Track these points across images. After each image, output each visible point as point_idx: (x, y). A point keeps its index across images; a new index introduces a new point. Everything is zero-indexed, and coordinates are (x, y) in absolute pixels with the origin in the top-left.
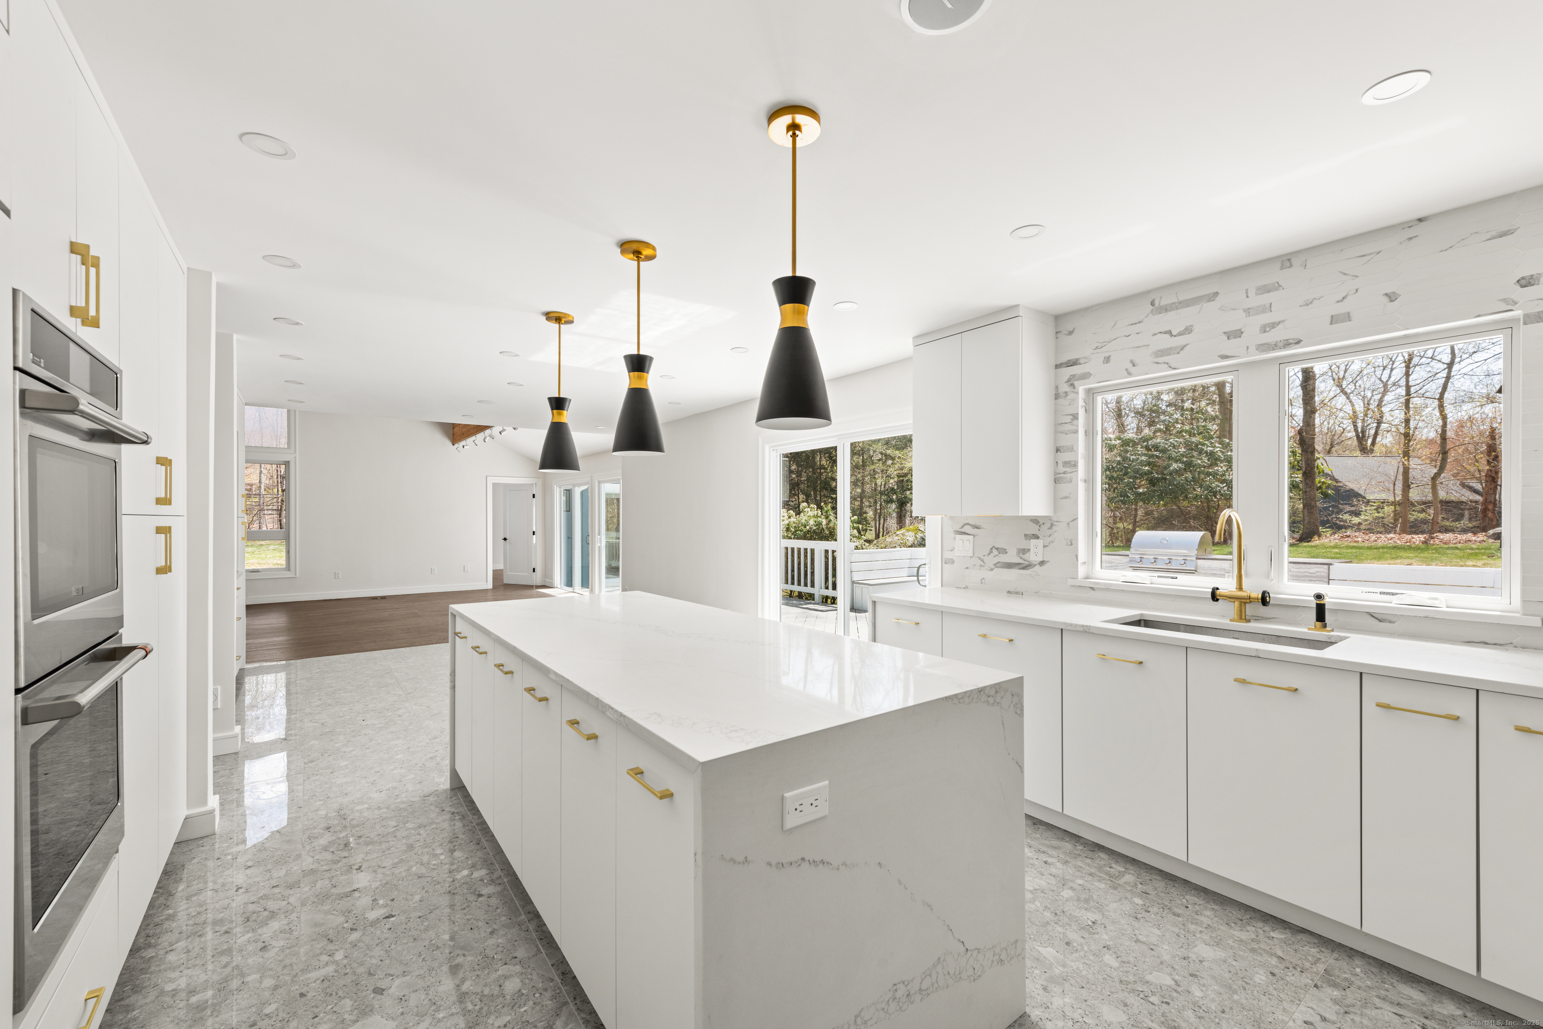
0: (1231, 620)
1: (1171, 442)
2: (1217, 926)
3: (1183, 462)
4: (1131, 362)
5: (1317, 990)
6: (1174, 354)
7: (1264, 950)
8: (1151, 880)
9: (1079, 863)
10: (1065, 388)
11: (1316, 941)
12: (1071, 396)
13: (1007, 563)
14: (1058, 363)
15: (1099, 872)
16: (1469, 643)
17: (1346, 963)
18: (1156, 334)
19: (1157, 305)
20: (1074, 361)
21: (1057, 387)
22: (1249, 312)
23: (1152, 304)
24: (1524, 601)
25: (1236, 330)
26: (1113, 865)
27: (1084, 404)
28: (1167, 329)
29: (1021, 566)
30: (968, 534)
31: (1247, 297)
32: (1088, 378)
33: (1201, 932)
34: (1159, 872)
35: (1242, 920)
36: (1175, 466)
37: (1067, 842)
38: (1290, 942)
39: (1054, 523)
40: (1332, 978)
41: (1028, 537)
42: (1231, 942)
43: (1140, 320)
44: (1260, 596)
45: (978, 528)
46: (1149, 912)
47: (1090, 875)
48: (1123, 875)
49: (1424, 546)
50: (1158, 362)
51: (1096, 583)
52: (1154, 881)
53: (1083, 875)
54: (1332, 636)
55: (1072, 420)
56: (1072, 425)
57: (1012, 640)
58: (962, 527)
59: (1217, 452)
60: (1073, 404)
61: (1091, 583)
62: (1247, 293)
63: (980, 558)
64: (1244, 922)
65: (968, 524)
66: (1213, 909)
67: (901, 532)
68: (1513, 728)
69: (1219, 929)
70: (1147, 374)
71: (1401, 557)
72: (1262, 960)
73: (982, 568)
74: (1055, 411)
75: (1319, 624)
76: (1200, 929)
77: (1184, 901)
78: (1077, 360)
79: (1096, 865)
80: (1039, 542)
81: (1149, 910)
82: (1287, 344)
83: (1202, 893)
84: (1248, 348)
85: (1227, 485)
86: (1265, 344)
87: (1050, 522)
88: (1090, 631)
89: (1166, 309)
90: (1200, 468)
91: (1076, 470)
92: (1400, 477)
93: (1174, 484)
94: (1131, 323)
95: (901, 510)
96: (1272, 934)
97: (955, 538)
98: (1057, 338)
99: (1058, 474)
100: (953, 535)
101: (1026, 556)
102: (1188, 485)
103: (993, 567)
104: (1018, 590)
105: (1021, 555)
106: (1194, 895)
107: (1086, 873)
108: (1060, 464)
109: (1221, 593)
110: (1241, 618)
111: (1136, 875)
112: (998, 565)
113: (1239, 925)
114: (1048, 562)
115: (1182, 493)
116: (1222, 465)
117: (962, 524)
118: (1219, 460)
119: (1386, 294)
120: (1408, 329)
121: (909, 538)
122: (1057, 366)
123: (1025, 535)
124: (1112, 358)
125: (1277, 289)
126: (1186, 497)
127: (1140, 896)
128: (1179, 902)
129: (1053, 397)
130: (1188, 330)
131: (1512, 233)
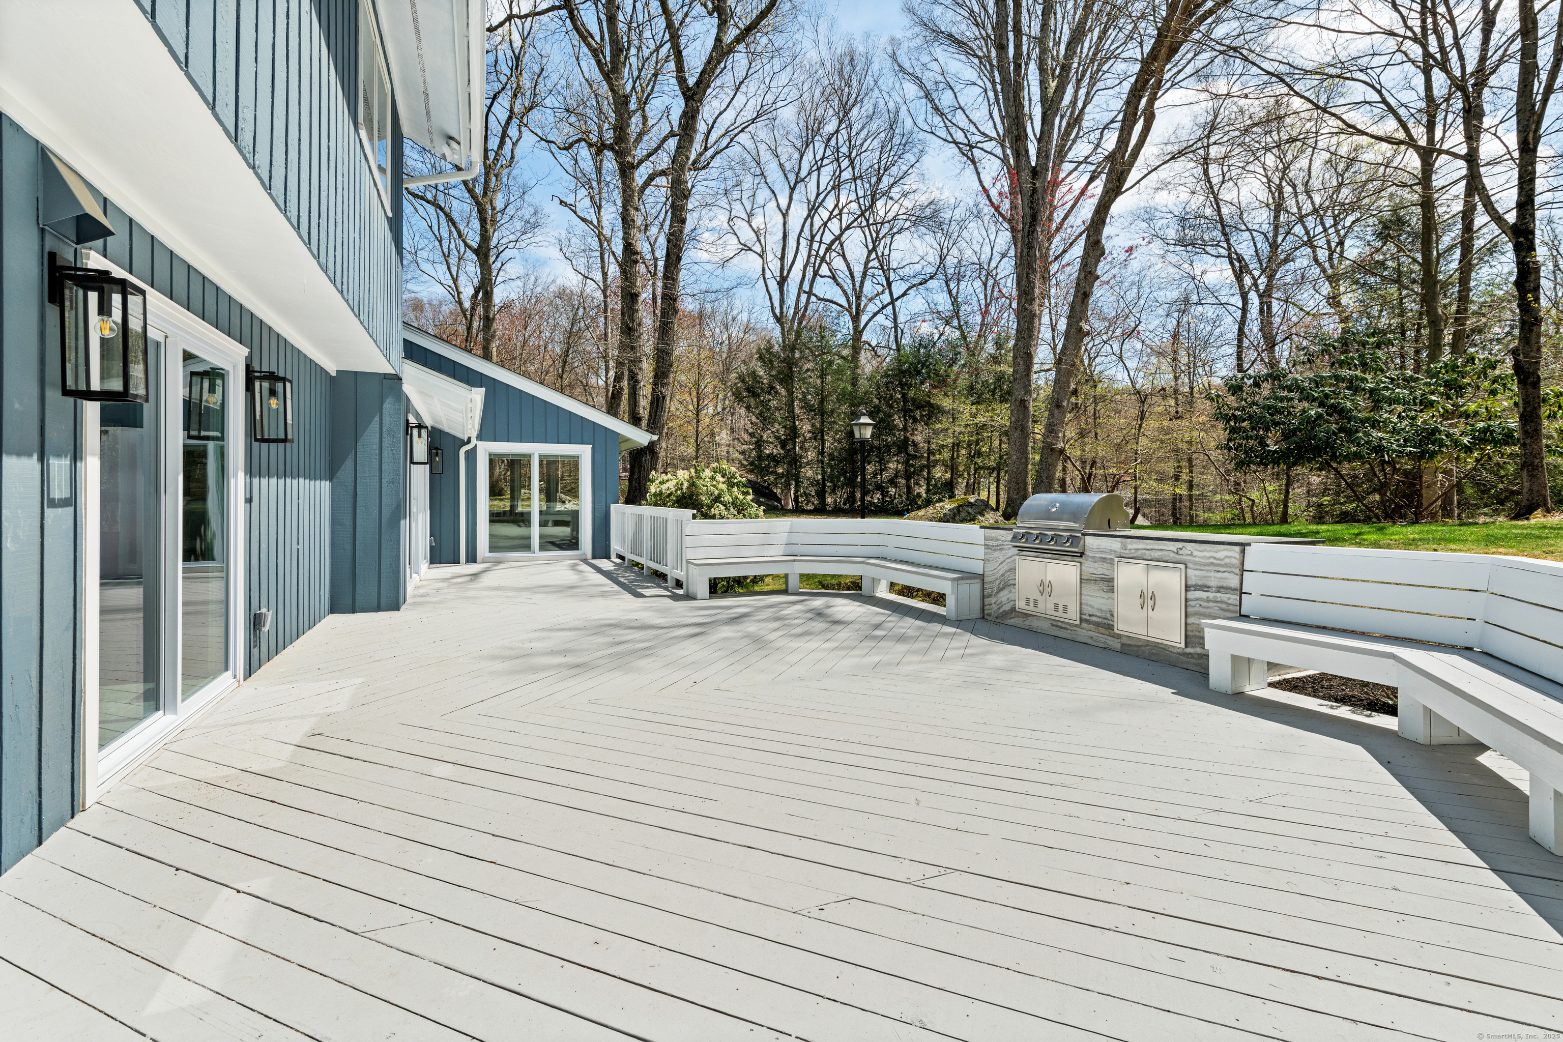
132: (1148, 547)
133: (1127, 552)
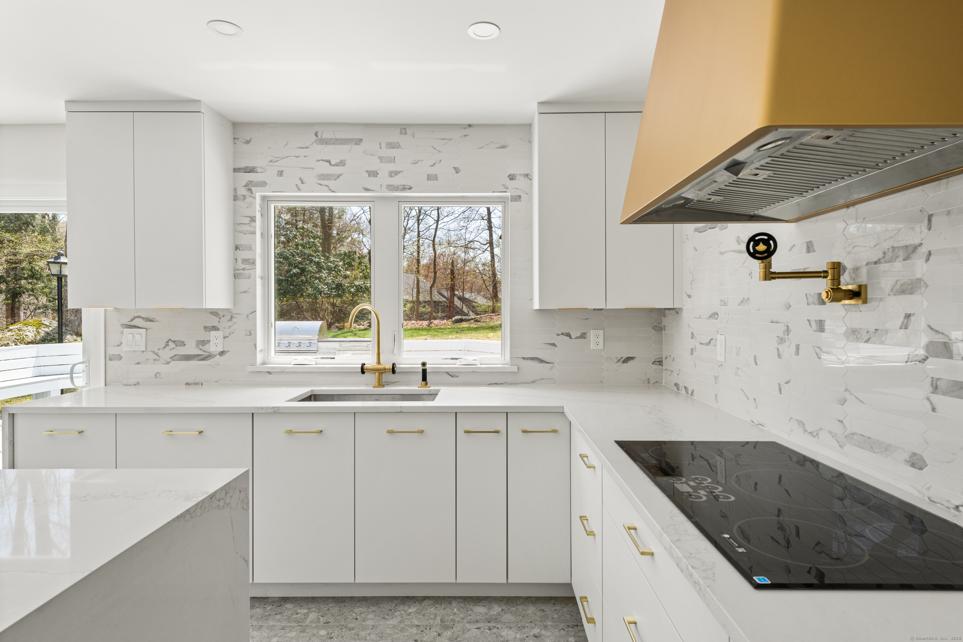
0: (374, 387)
1: (291, 252)
2: (378, 624)
3: (299, 268)
4: (300, 179)
5: (440, 637)
6: (332, 180)
7: (408, 625)
8: (329, 609)
9: (271, 623)
10: (242, 191)
11: (432, 602)
12: (249, 200)
13: (184, 356)
14: (237, 167)
15: (289, 622)
16: (490, 384)
17: (449, 609)
18: (319, 161)
19: (319, 137)
20: (251, 168)
21: (235, 190)
22: (382, 160)
23: (316, 135)
24: (511, 358)
25: (374, 171)
26: (299, 611)
27: (260, 209)
28: (328, 158)
29: (200, 358)
30: (139, 328)
31: (381, 148)
32: (265, 186)
33: (369, 634)
34: (332, 600)
35: (391, 610)
36: (295, 271)
37: (257, 608)
38: (420, 611)
39: (234, 315)
40: (445, 623)
41: (207, 329)
42: (388, 631)
43: (307, 146)
44: (391, 367)
45: (150, 321)
46: (332, 638)
47: (282, 629)
48: (308, 616)
49: (428, 328)
50: (321, 184)
51: (273, 368)
52: (331, 609)
53: (276, 632)
54: (431, 390)
55: (250, 221)
56: (251, 226)
57: (202, 432)
58: (132, 320)
59: (321, 262)
60: (251, 207)
61: (268, 368)
62: (380, 145)
63: (154, 352)
64: (393, 610)
65: (139, 317)
66: (373, 611)
67: (16, 327)
68: (521, 432)
69: (380, 625)
70: (313, 192)
71: (421, 335)
72: (408, 634)
73: (156, 362)
74: (234, 212)
75: (424, 383)
76: (368, 632)
77: (354, 614)
78: (254, 168)
79: (285, 618)
80: (219, 334)
81: (332, 636)
82: (404, 188)
83: (364, 602)
84: (381, 186)
85: (327, 287)
86: (391, 185)
87: (230, 314)
88: (280, 411)
89: (326, 142)
90: (311, 273)
91: (254, 267)
92: (415, 286)
93: (294, 285)
94: (300, 146)
95: (14, 302)
96: (410, 611)
97: (122, 333)
98: (235, 144)
99: (237, 270)
100: (121, 329)
101: (206, 348)
102: (303, 286)
103: (169, 360)
104: (197, 381)
105: (200, 346)
106: (359, 607)
107: (278, 629)
108: (239, 261)
109: (367, 367)
110: (379, 385)
111: (317, 611)
112: (175, 358)
113: (390, 615)
114: (228, 351)
115: (299, 292)
116: (325, 272)
117: (132, 317)
118: (323, 269)
119: (454, 168)
120: (464, 192)
121: (28, 333)
122: (235, 170)
123: (205, 327)
124: (284, 173)
125: (398, 148)
126: (302, 295)
127: (323, 628)
128: (351, 617)
129: (232, 198)
130: (342, 163)
131: (506, 148)
132: (353, 345)
133: (342, 348)
